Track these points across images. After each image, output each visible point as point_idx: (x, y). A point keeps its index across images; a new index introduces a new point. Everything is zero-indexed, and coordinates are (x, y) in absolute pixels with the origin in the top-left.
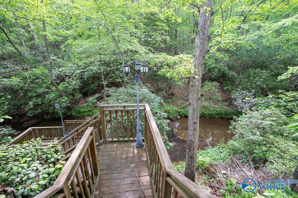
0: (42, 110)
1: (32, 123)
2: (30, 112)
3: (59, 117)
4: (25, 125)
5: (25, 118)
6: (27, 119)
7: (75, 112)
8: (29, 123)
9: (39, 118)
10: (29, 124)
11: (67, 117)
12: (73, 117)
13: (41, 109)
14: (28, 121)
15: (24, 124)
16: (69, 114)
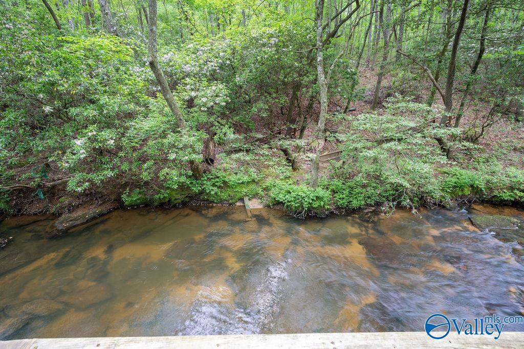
0: (116, 171)
1: (84, 215)
2: (78, 176)
3: (167, 200)
4: (63, 222)
5: (65, 200)
6: (70, 204)
7: (214, 185)
8: (75, 215)
9: (104, 202)
10: (75, 219)
11: (187, 200)
12: (207, 200)
13: (112, 169)
14: (71, 208)
15: (61, 219)
16: (196, 189)
